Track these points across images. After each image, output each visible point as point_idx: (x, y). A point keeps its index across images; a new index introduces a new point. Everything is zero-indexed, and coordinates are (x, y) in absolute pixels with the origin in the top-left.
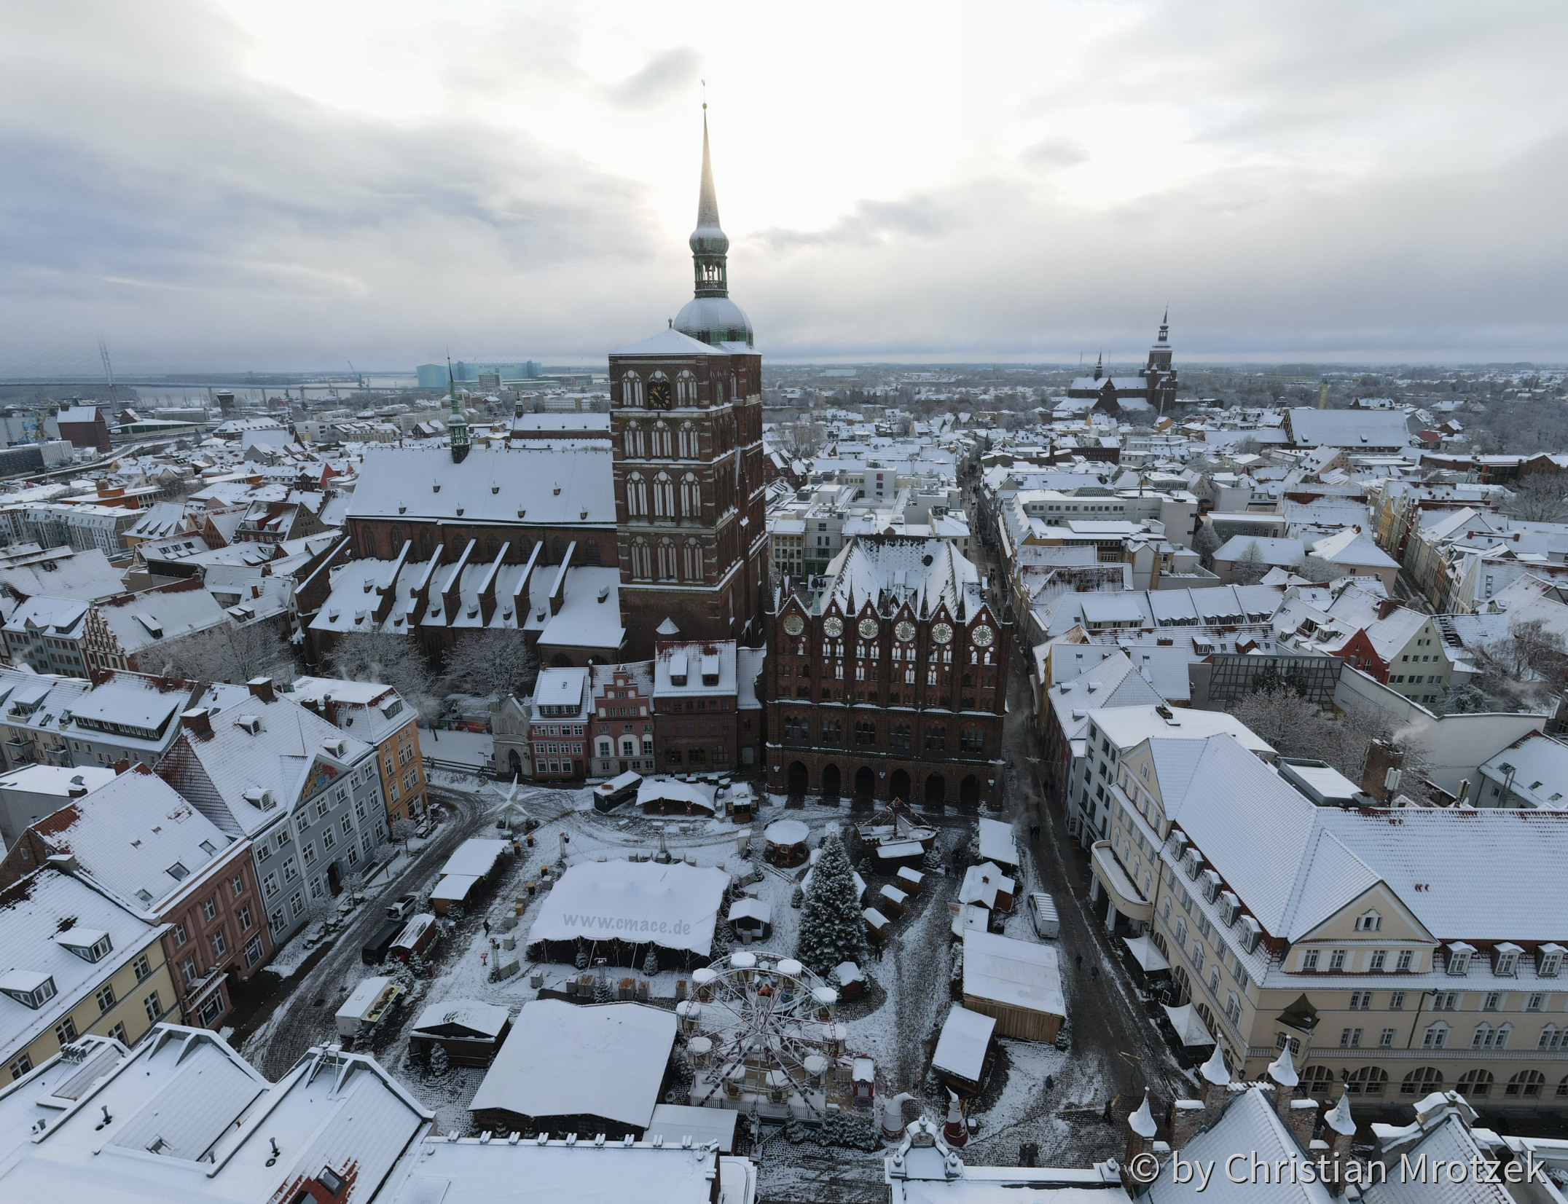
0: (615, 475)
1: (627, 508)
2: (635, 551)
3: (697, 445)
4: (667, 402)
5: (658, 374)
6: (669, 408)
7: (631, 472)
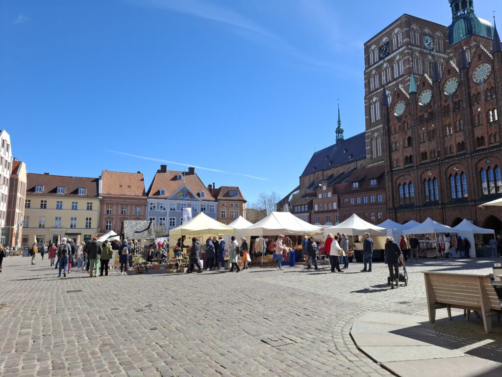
0: (365, 103)
1: (370, 119)
2: (374, 142)
3: (403, 67)
4: (388, 51)
5: (384, 40)
6: (389, 54)
7: (372, 98)
